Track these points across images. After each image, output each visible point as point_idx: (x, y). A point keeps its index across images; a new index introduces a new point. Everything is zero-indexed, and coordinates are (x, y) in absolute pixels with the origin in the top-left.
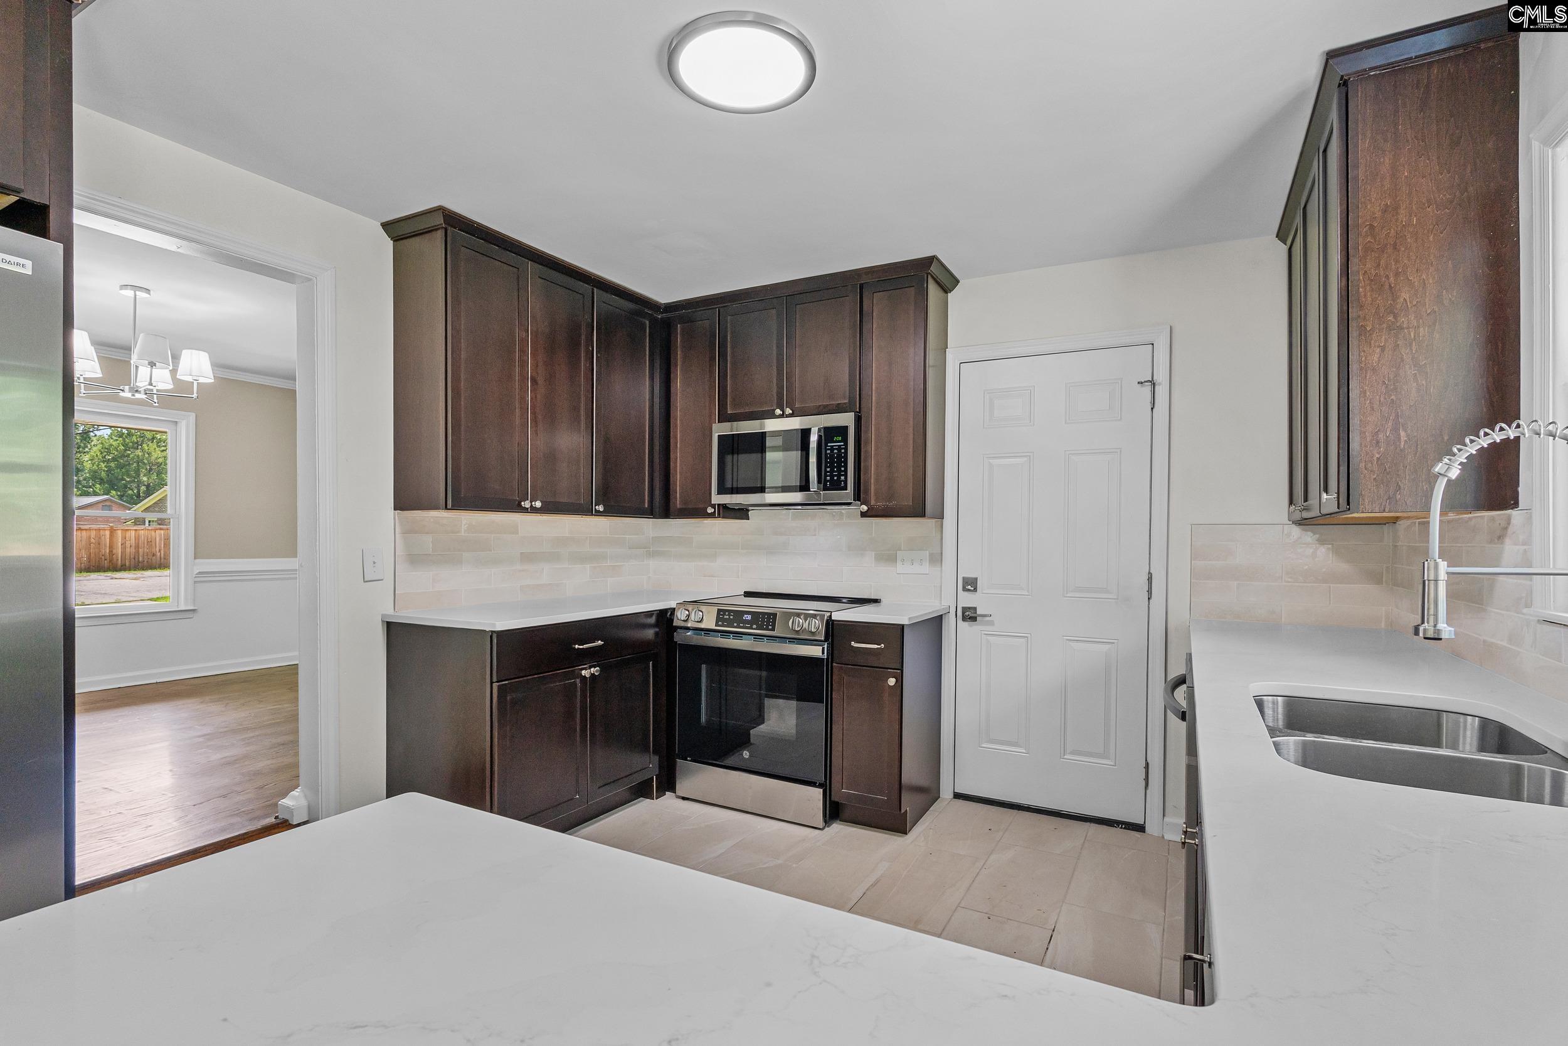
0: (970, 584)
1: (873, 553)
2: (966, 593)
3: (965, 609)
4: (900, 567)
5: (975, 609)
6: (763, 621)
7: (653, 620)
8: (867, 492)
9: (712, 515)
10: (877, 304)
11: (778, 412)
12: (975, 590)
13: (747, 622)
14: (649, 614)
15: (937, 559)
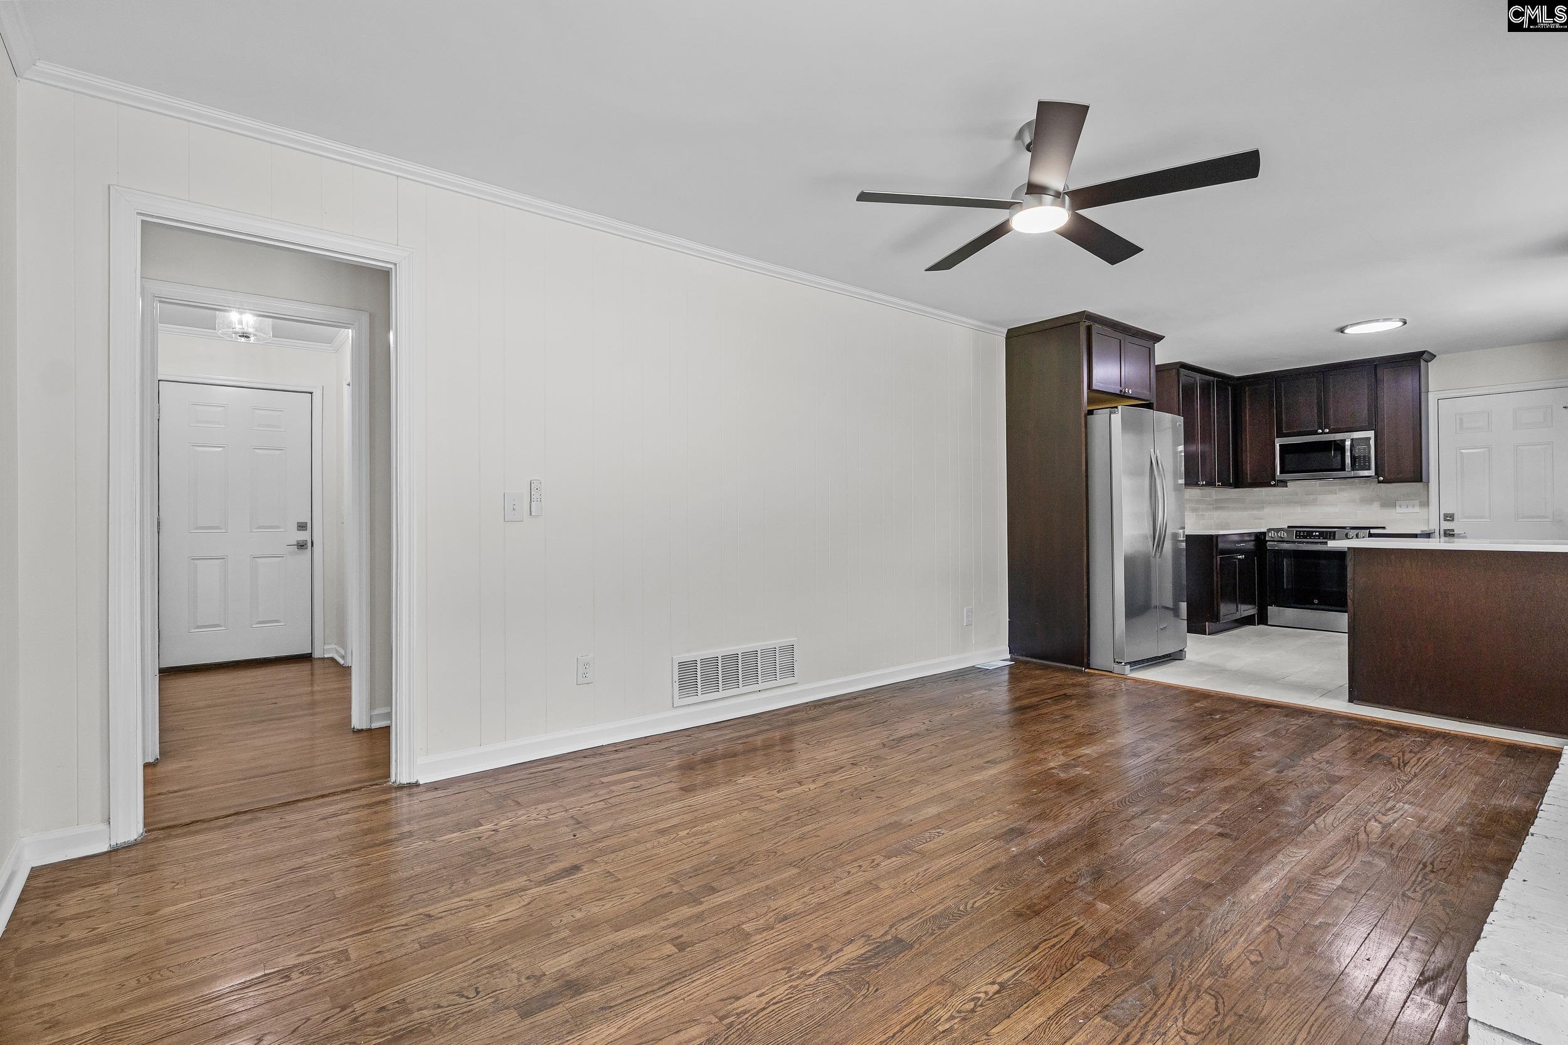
0: (1450, 517)
1: (1379, 503)
2: (1445, 522)
3: (1445, 531)
4: (1398, 510)
5: (1453, 530)
6: (1326, 536)
7: (1253, 538)
8: (1383, 470)
9: (1274, 486)
10: (1386, 376)
11: (1320, 431)
12: (1453, 520)
13: (1317, 536)
14: (1250, 534)
15: (1426, 504)
